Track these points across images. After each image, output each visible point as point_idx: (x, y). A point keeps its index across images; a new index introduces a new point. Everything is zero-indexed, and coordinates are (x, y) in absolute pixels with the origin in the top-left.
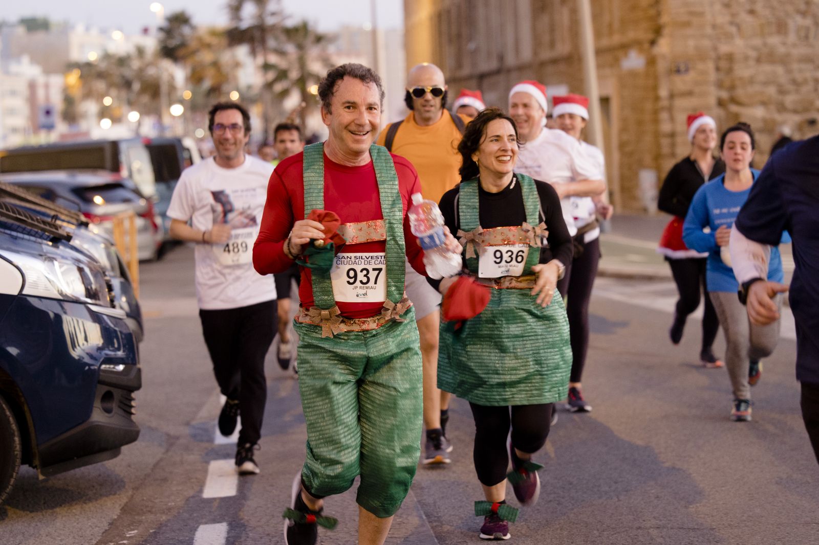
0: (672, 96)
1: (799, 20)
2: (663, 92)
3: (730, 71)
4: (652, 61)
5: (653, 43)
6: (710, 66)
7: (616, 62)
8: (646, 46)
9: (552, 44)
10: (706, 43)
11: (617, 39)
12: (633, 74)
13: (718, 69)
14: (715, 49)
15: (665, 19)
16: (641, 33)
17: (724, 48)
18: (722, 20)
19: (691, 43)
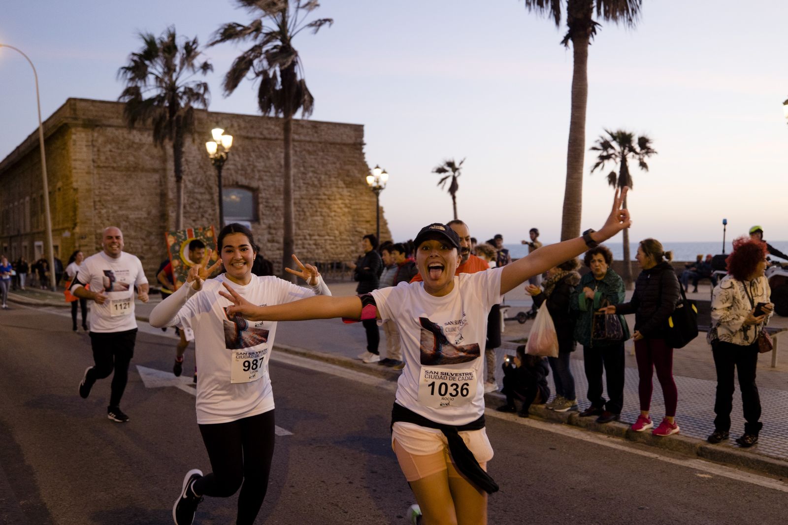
0: (80, 246)
1: (124, 223)
2: (77, 245)
4: (73, 234)
5: (74, 228)
6: (93, 237)
7: (61, 234)
8: (71, 229)
9: (38, 227)
10: (92, 229)
11: (60, 227)
12: (66, 238)
13: (96, 238)
14: (95, 231)
15: (78, 220)
16: (70, 225)
17: (99, 231)
18: (98, 221)
19: (87, 229)
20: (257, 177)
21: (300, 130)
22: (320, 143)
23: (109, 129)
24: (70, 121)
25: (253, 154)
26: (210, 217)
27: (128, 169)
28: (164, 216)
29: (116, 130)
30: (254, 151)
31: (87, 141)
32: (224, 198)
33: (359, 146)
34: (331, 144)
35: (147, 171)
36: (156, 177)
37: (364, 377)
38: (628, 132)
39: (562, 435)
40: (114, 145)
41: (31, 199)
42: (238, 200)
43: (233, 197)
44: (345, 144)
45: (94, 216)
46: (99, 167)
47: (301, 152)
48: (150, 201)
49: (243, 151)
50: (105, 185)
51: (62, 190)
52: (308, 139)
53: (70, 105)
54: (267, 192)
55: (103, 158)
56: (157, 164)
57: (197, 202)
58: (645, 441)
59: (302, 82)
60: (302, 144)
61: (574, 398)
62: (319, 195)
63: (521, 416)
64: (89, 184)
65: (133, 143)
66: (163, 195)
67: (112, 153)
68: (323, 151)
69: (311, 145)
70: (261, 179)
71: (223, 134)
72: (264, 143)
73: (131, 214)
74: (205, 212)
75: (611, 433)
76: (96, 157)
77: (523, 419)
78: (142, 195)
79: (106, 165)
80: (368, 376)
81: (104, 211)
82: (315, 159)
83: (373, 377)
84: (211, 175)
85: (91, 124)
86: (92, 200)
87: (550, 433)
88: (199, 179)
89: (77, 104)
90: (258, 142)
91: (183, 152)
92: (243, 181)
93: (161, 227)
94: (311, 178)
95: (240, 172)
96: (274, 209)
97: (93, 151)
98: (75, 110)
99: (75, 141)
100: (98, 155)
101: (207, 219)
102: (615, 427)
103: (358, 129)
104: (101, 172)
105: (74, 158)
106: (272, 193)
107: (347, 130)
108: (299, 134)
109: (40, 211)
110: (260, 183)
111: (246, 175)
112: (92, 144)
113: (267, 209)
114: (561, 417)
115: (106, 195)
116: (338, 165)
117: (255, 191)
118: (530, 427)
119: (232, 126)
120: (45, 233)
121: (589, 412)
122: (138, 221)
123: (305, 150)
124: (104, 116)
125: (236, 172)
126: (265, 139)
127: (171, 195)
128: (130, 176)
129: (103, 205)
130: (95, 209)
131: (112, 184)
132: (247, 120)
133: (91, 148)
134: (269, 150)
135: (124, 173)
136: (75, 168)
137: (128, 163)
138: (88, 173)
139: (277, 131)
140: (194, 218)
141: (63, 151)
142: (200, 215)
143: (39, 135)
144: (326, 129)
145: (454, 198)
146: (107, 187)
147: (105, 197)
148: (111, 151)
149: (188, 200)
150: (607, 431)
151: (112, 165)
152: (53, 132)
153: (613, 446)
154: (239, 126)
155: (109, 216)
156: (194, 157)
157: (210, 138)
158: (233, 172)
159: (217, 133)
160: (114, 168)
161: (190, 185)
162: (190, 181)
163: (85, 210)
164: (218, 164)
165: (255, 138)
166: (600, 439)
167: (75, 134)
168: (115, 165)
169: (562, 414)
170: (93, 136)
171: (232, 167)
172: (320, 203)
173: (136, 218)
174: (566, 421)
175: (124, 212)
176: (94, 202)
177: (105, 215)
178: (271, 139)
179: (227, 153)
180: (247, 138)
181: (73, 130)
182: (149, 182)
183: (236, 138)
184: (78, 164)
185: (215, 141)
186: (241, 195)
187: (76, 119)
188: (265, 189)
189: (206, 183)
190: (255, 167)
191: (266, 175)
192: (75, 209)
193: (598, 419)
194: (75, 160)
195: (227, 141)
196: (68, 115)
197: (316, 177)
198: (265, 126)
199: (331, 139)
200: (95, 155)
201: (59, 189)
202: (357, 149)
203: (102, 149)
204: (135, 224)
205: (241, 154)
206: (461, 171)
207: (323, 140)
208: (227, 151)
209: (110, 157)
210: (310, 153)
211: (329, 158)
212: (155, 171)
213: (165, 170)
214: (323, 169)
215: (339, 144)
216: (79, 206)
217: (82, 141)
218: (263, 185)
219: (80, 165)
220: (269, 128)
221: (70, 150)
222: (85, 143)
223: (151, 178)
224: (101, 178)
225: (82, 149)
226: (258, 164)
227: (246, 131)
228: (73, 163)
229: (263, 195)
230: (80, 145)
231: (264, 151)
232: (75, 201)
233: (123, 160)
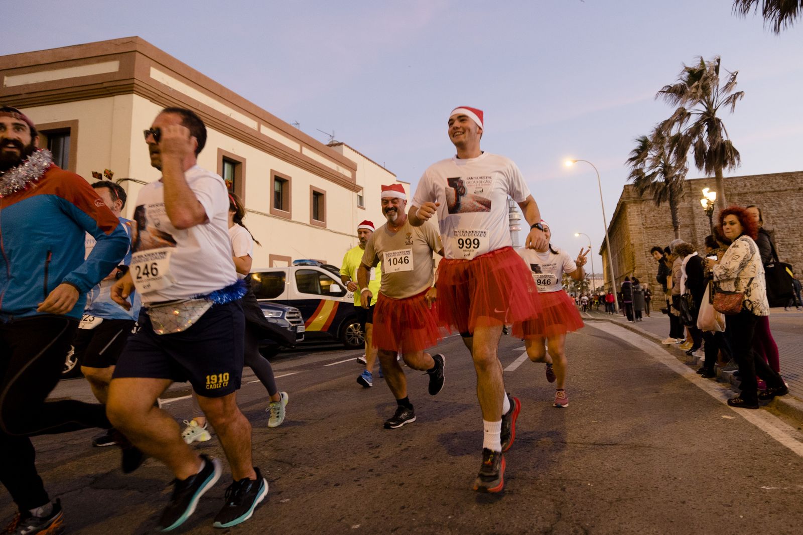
3: (651, 277)
5: (634, 271)
6: (647, 276)
10: (645, 271)
13: (648, 277)
15: (635, 266)
16: (632, 269)
17: (650, 272)
19: (642, 271)
20: (771, 222)
23: (651, 201)
24: (627, 200)
25: (765, 205)
31: (638, 212)
36: (688, 230)
40: (656, 212)
45: (646, 262)
46: (646, 228)
50: (652, 240)
53: (626, 190)
55: (649, 222)
56: (688, 221)
64: (641, 240)
67: (655, 218)
70: (775, 223)
71: (709, 191)
72: (775, 194)
76: (645, 221)
79: (652, 226)
85: (640, 200)
86: (644, 251)
89: (630, 188)
90: (769, 195)
96: (790, 246)
97: (642, 218)
98: (628, 192)
99: (630, 212)
100: (646, 220)
104: (648, 231)
105: (630, 223)
106: (786, 233)
110: (775, 225)
112: (641, 213)
113: (783, 246)
126: (775, 191)
130: (645, 257)
131: (656, 238)
133: (641, 215)
134: (779, 200)
135: (664, 230)
136: (631, 231)
137: (666, 223)
138: (640, 233)
141: (626, 221)
146: (653, 241)
148: (654, 216)
151: (655, 226)
152: (619, 209)
159: (705, 191)
160: (657, 228)
163: (640, 258)
164: (709, 214)
165: (766, 192)
167: (629, 208)
168: (658, 225)
170: (641, 208)
176: (646, 252)
178: (780, 191)
180: (759, 193)
181: (628, 206)
184: (632, 228)
185: (705, 198)
187: (629, 198)
188: (779, 231)
190: (769, 214)
191: (779, 220)
192: (633, 258)
194: (631, 225)
196: (625, 196)
198: (774, 181)
200: (643, 220)
201: (626, 246)
203: (647, 216)
208: (713, 204)
209: (654, 221)
216: (636, 255)
217: (635, 212)
218: (778, 228)
219: (634, 228)
220: (778, 182)
221: (628, 219)
222: (636, 213)
223: (684, 232)
224: (648, 235)
225: (635, 217)
226: (771, 212)
227: (757, 187)
228: (630, 227)
229: (779, 235)
230: (633, 215)
231: (775, 201)
232: (633, 253)
233: (663, 222)
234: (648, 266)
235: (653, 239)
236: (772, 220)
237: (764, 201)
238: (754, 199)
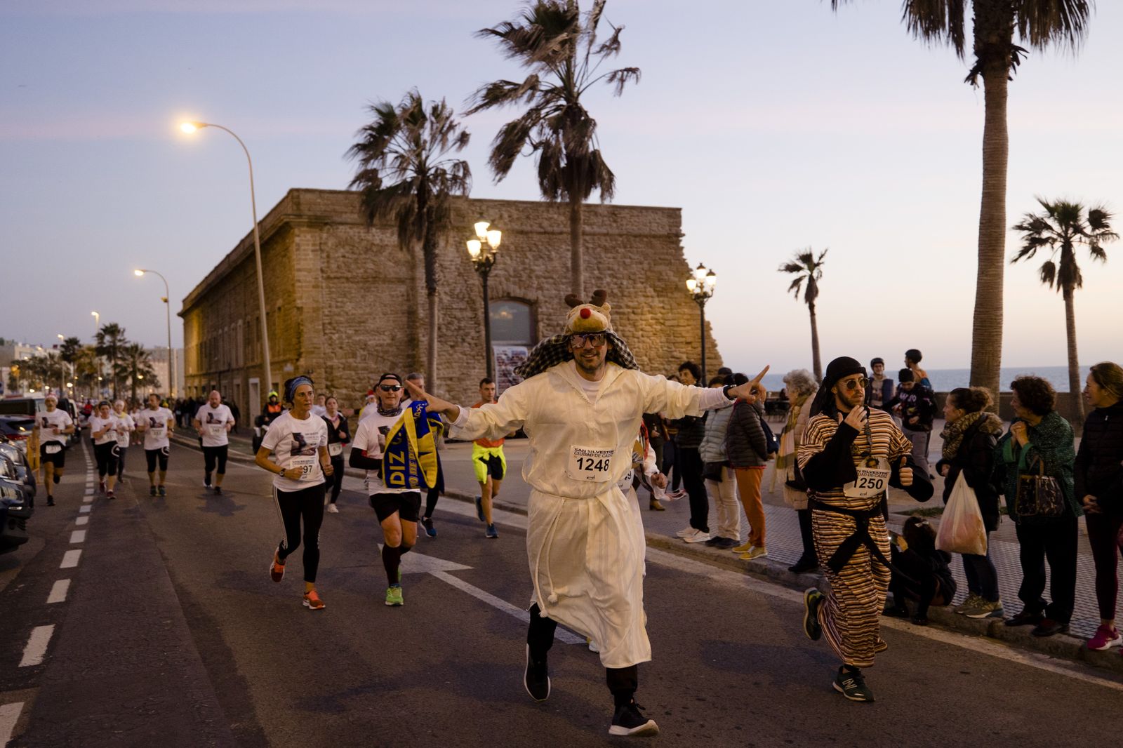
1: (362, 352)
3: (332, 373)
4: (297, 368)
5: (297, 360)
6: (323, 370)
7: (281, 368)
8: (294, 361)
9: (253, 359)
10: (321, 361)
11: (281, 358)
13: (326, 372)
14: (325, 363)
15: (303, 350)
16: (292, 356)
17: (329, 363)
18: (328, 351)
19: (314, 361)
20: (535, 286)
21: (593, 219)
22: (621, 235)
23: (341, 227)
24: (292, 219)
25: (529, 255)
26: (472, 342)
27: (365, 280)
28: (412, 341)
29: (351, 228)
30: (530, 250)
31: (314, 245)
32: (491, 314)
33: (674, 239)
34: (635, 236)
35: (390, 281)
36: (403, 289)
37: (688, 563)
38: (1072, 203)
39: (979, 653)
40: (347, 248)
41: (244, 323)
42: (510, 317)
43: (503, 313)
44: (654, 236)
45: (324, 344)
46: (329, 278)
47: (594, 249)
48: (394, 321)
49: (516, 251)
50: (337, 302)
51: (282, 309)
52: (604, 230)
53: (293, 198)
54: (549, 306)
55: (334, 266)
56: (403, 272)
57: (456, 322)
58: (1109, 665)
59: (596, 154)
60: (596, 237)
61: (997, 600)
62: (621, 307)
63: (915, 623)
64: (317, 302)
65: (373, 244)
66: (411, 313)
67: (346, 260)
68: (625, 247)
69: (608, 238)
70: (540, 288)
71: (489, 229)
72: (544, 238)
73: (370, 340)
74: (467, 334)
75: (1057, 652)
76: (326, 264)
77: (919, 627)
78: (385, 314)
79: (339, 275)
80: (692, 561)
81: (335, 337)
82: (614, 258)
83: (698, 563)
84: (473, 284)
85: (319, 222)
86: (321, 322)
87: (960, 648)
88: (458, 290)
89: (301, 196)
90: (536, 237)
91: (437, 255)
92: (518, 292)
93: (408, 356)
94: (608, 284)
95: (511, 279)
96: (558, 329)
97: (321, 257)
98: (298, 204)
99: (298, 245)
100: (328, 262)
101: (470, 344)
102: (1063, 642)
103: (674, 215)
104: (331, 285)
105: (297, 267)
106: (555, 306)
107: (658, 216)
108: (591, 225)
109: (255, 339)
110: (540, 292)
111: (520, 283)
112: (320, 248)
113: (549, 328)
114: (977, 625)
115: (339, 315)
116: (646, 266)
117: (532, 304)
118: (931, 640)
119: (501, 217)
120: (261, 367)
121: (1019, 620)
122: (379, 348)
123: (599, 246)
124: (334, 211)
125: (507, 280)
126: (545, 233)
127: (422, 313)
128: (368, 290)
129: (334, 329)
130: (325, 334)
131: (345, 299)
132: (521, 209)
133: (319, 253)
134: (550, 248)
135: (361, 285)
136: (299, 281)
137: (366, 272)
138: (315, 287)
139: (560, 221)
140: (452, 344)
141: (284, 260)
142: (460, 340)
143: (253, 239)
144: (628, 216)
145: (812, 307)
146: (339, 304)
147: (337, 318)
148: (344, 257)
149: (443, 320)
150: (1050, 648)
151: (345, 275)
152: (271, 234)
153: (1060, 671)
154: (510, 216)
155: (342, 343)
156: (452, 261)
157: (472, 234)
158: (503, 279)
159: (481, 227)
160: (347, 279)
161: (446, 299)
162: (445, 293)
163: (312, 336)
164: (483, 269)
165: (531, 232)
166: (1039, 660)
167: (298, 236)
168: (349, 275)
169: (979, 621)
170: (321, 238)
171: (501, 273)
172: (621, 318)
173: (377, 346)
174: (985, 633)
175: (361, 337)
176: (324, 324)
177: (337, 342)
178: (553, 233)
179: (494, 254)
180: (522, 232)
181: (296, 231)
182: (393, 296)
183: (507, 233)
184: (300, 275)
185: (478, 239)
186: (515, 311)
187: (300, 216)
188: (546, 302)
189: (467, 296)
190: (532, 271)
191: (547, 283)
192: (299, 334)
193: (1036, 630)
194: (299, 270)
195: (495, 238)
196: (290, 211)
197: (616, 284)
198: (546, 215)
199: (635, 229)
200: (323, 263)
201: (279, 309)
202: (672, 243)
203: (332, 255)
204: (375, 353)
205: (514, 255)
206: (821, 267)
207: (625, 232)
208: (494, 251)
209: (343, 265)
210: (606, 250)
211: (633, 256)
212: (401, 281)
213: (413, 279)
214: (626, 272)
215: (646, 236)
216: (305, 330)
217: (308, 245)
218: (544, 296)
219: (305, 276)
220: (551, 218)
221: (294, 257)
222: (311, 248)
223: (395, 291)
224: (331, 293)
225: (308, 255)
226: (536, 268)
227: (519, 223)
228: (297, 274)
229: (544, 309)
230: (304, 250)
231: (544, 250)
232: (299, 324)
233: (359, 268)
234: (327, 351)
235: (340, 300)
236: (536, 282)
237: (528, 249)
238: (512, 243)
